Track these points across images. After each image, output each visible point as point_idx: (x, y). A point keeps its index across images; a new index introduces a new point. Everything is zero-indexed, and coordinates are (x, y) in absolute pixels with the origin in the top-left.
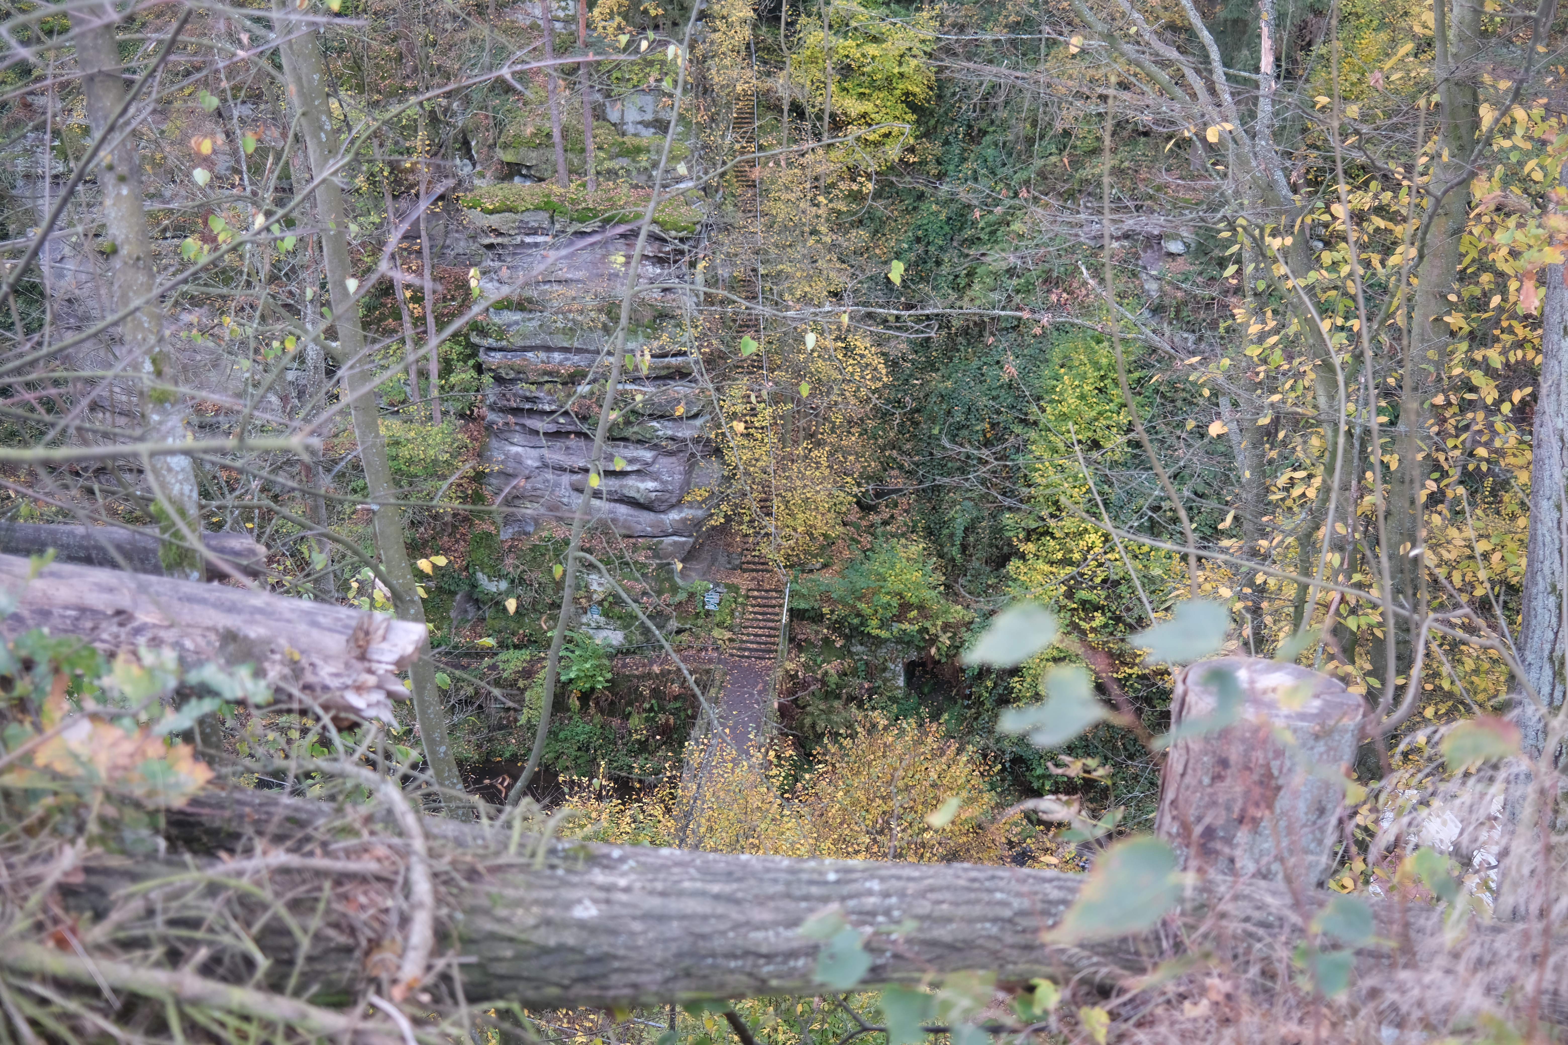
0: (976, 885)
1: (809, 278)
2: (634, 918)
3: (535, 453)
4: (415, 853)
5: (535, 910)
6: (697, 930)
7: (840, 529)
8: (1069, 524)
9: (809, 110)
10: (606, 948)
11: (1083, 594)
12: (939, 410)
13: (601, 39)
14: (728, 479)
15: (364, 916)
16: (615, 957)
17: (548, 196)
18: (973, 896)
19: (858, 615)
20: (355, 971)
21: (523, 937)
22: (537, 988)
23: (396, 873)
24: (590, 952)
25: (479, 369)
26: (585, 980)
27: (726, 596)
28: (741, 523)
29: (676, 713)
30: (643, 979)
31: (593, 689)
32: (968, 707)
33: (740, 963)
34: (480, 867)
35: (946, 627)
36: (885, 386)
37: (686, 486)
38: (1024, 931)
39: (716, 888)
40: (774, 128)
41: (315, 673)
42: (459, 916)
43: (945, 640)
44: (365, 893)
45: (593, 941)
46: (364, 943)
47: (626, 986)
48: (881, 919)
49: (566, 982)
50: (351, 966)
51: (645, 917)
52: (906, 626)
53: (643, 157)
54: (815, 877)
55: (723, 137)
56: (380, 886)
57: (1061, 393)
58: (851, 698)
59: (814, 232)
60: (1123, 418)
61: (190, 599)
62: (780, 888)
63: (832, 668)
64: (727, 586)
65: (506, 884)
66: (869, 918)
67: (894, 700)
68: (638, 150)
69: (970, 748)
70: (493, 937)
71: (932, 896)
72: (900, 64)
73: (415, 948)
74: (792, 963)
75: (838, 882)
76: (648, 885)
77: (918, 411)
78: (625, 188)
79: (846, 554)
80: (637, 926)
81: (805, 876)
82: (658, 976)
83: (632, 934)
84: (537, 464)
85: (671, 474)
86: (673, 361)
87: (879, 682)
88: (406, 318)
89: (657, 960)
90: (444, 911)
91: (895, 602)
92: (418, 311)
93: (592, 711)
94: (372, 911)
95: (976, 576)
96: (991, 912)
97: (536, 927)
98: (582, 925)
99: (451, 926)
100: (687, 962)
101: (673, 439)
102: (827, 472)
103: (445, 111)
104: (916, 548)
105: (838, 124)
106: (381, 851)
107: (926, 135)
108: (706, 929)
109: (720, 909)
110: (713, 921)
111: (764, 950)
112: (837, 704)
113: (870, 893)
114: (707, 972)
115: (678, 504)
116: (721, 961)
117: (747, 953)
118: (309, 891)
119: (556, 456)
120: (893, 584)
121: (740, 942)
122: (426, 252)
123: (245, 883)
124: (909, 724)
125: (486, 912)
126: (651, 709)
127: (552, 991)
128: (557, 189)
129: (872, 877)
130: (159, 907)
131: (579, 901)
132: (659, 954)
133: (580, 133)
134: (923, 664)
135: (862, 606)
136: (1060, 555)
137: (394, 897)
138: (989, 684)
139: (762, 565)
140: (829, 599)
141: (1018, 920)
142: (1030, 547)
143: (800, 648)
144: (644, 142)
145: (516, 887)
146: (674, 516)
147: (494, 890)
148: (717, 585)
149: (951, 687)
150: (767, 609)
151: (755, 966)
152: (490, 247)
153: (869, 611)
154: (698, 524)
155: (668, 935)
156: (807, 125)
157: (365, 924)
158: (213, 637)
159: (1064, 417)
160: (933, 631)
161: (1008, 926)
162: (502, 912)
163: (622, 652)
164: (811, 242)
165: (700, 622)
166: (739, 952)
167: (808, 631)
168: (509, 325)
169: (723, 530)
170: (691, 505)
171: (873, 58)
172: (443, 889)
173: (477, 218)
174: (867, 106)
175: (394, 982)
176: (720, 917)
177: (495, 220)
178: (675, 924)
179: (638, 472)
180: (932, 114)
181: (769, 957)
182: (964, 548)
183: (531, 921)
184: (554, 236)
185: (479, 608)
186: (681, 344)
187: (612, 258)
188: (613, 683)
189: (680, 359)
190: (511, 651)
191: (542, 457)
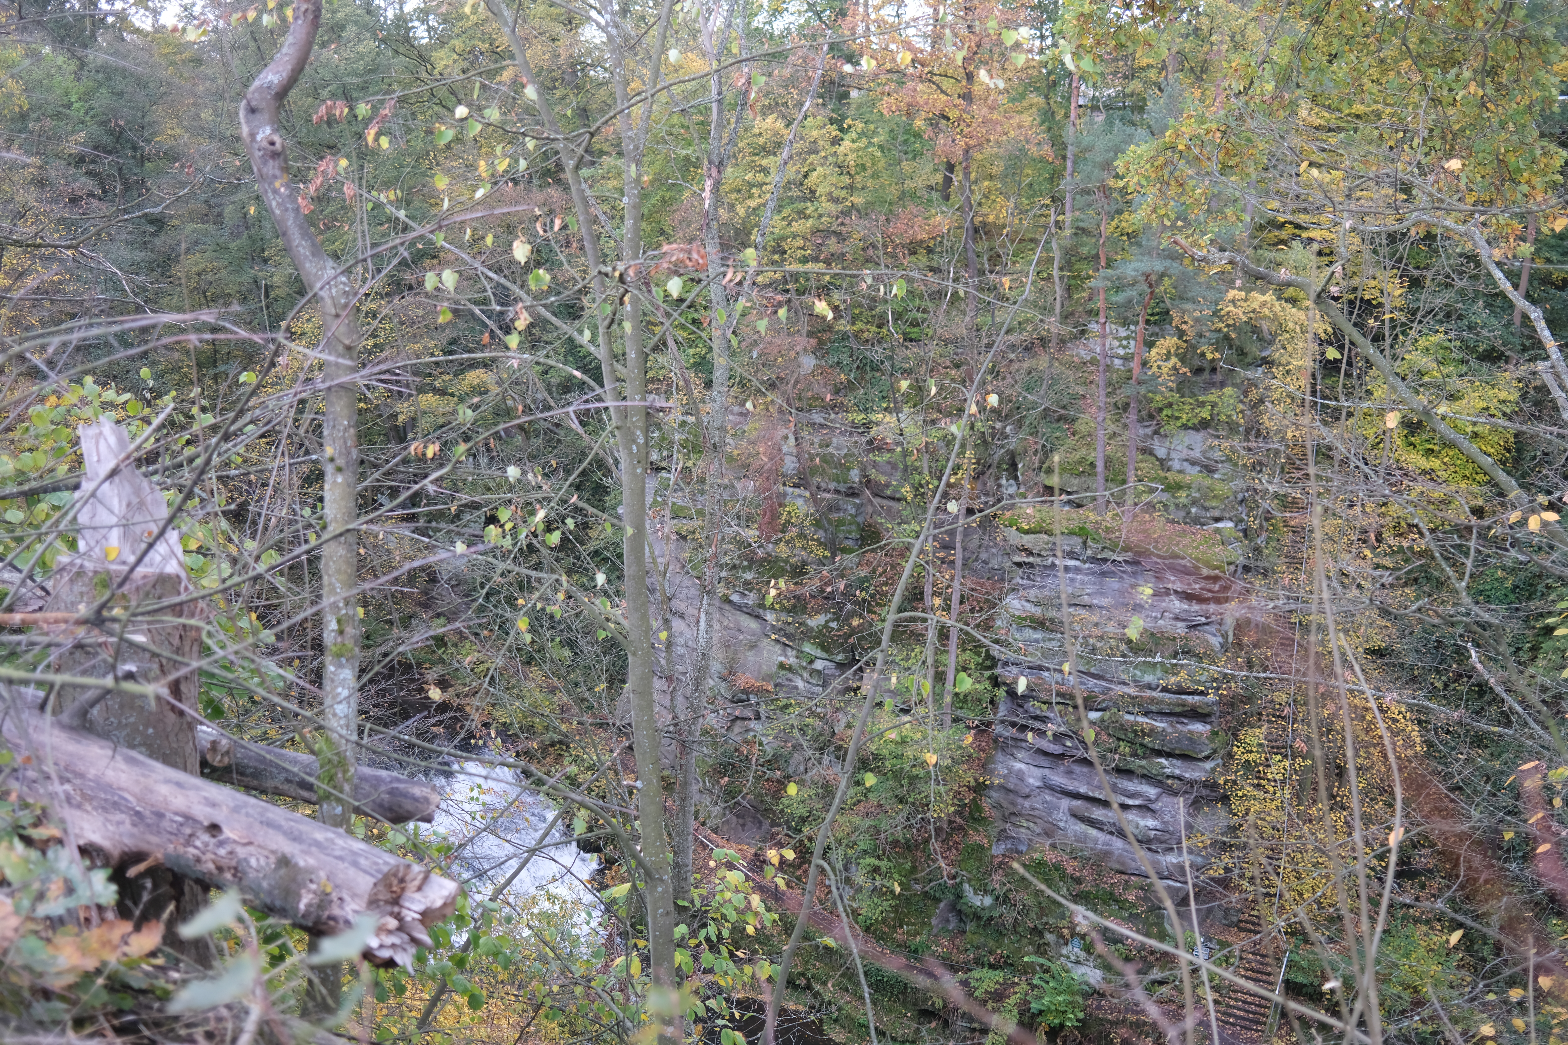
3: (1038, 772)
13: (1154, 378)
14: (1232, 830)
17: (1084, 522)
25: (994, 681)
27: (1218, 953)
31: (1062, 1026)
37: (1188, 829)
53: (1183, 494)
64: (1220, 942)
68: (1179, 487)
78: (1161, 522)
84: (1038, 784)
85: (1174, 814)
86: (1189, 698)
101: (1179, 778)
103: (996, 434)
104: (1439, 940)
115: (1177, 847)
119: (1058, 779)
120: (1407, 974)
122: (959, 563)
128: (1092, 516)
133: (1124, 465)
143: (1292, 1026)
144: (1187, 480)
146: (1171, 859)
148: (1209, 939)
150: (1261, 975)
152: (1019, 565)
154: (1196, 872)
158: (272, 860)
163: (1098, 993)
168: (1029, 643)
169: (1224, 882)
170: (1190, 850)
173: (1014, 537)
174: (1434, 463)
177: (1027, 540)
179: (1139, 807)
184: (1084, 562)
185: (961, 920)
186: (1199, 682)
187: (1141, 589)
188: (1084, 1024)
189: (1197, 698)
190: (985, 970)
191: (1044, 778)
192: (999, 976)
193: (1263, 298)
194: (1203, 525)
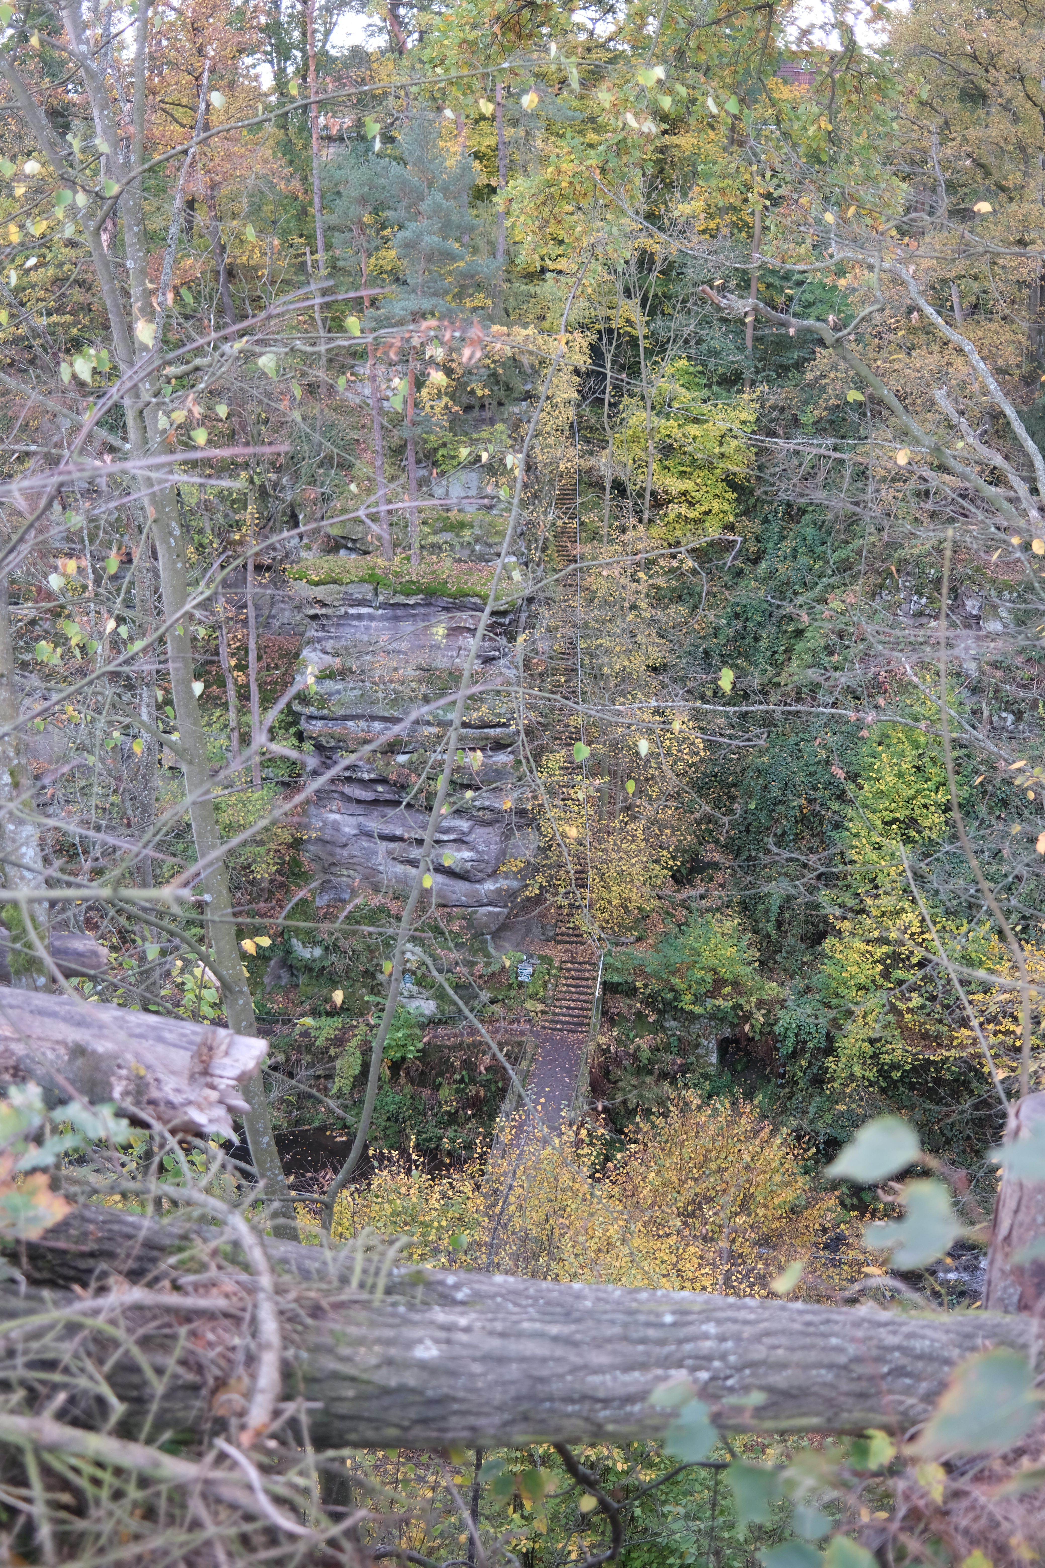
0: (811, 1329)
1: (628, 652)
2: (474, 1359)
3: (352, 820)
4: (262, 1290)
5: (377, 1348)
6: (536, 1373)
7: (655, 902)
8: (887, 903)
9: (630, 487)
10: (445, 1390)
11: (899, 974)
12: (756, 785)
13: (428, 418)
14: (544, 850)
15: (212, 1354)
16: (455, 1399)
17: (373, 568)
18: (808, 1341)
19: (672, 990)
20: (201, 1409)
21: (365, 1376)
22: (377, 1429)
23: (244, 1310)
24: (430, 1393)
25: (300, 736)
26: (424, 1421)
27: (539, 968)
28: (556, 894)
29: (486, 1084)
30: (481, 1422)
31: (404, 1059)
32: (782, 1086)
33: (577, 1407)
34: (324, 1303)
35: (760, 1004)
36: (702, 760)
37: (502, 856)
38: (859, 1378)
39: (554, 1330)
40: (596, 505)
41: (160, 1089)
42: (304, 1355)
43: (759, 1017)
44: (213, 1330)
45: (434, 1383)
46: (211, 1382)
47: (464, 1428)
48: (717, 1364)
49: (406, 1423)
50: (198, 1404)
51: (485, 1358)
52: (720, 1002)
53: (467, 532)
54: (652, 1318)
55: (545, 514)
56: (226, 1322)
57: (878, 771)
58: (663, 1075)
59: (633, 607)
60: (941, 798)
61: (41, 1012)
62: (617, 1330)
63: (644, 1043)
64: (541, 957)
65: (349, 1321)
66: (704, 1363)
67: (706, 1077)
68: (462, 525)
69: (784, 1130)
70: (336, 1376)
71: (768, 1341)
72: (721, 444)
73: (262, 1391)
74: (628, 1408)
75: (674, 1324)
76: (488, 1325)
77: (734, 785)
78: (448, 562)
79: (661, 928)
80: (477, 1368)
81: (642, 1318)
82: (497, 1419)
83: (472, 1376)
84: (355, 831)
85: (487, 843)
86: (491, 732)
87: (692, 1059)
88: (230, 685)
89: (496, 1403)
90: (290, 1353)
91: (709, 978)
92: (241, 678)
93: (403, 1081)
94: (219, 1349)
95: (791, 953)
96: (826, 1358)
97: (378, 1367)
98: (423, 1365)
99: (296, 1364)
100: (525, 1406)
101: (490, 809)
102: (643, 845)
103: (275, 486)
104: (731, 924)
105: (659, 502)
106: (229, 1286)
107: (746, 513)
108: (545, 1372)
109: (559, 1352)
110: (551, 1364)
111: (601, 1394)
112: (649, 1080)
113: (706, 1336)
114: (544, 1416)
115: (493, 874)
116: (558, 1405)
117: (584, 1398)
118: (159, 1327)
119: (374, 824)
120: (707, 959)
121: (577, 1386)
122: (252, 621)
123: (100, 1322)
124: (722, 1103)
125: (329, 1350)
126: (462, 1081)
127: (392, 1432)
128: (381, 562)
129: (708, 1320)
130: (20, 1347)
131: (420, 1341)
132: (498, 1397)
134: (737, 1041)
135: (675, 981)
136: (876, 934)
137: (241, 1335)
138: (804, 1063)
139: (576, 937)
140: (643, 973)
141: (853, 1366)
142: (846, 925)
143: (613, 1022)
144: (468, 518)
145: (358, 1325)
146: (489, 886)
147: (337, 1327)
148: (530, 956)
149: (765, 1065)
150: (580, 981)
151: (592, 1410)
152: (315, 617)
153: (683, 986)
154: (513, 894)
155: (507, 1377)
156: (629, 503)
157: (213, 1362)
158: (62, 1051)
159: (881, 794)
160: (747, 1007)
161: (843, 1373)
162: (344, 1351)
163: (434, 1022)
164: (631, 617)
165: (513, 993)
166: (576, 1396)
167: (621, 1005)
168: (331, 694)
169: (538, 900)
170: (506, 875)
171: (695, 438)
172: (288, 1326)
173: (302, 590)
174: (688, 485)
175: (243, 1427)
176: (559, 1360)
177: (320, 592)
178: (514, 1366)
179: (454, 841)
180: (751, 493)
181: (606, 1402)
182: (779, 924)
183: (373, 1361)
184: (377, 608)
185: (293, 974)
186: (500, 715)
187: (434, 630)
188: (424, 1053)
189: (498, 730)
190: (323, 1018)
191: (359, 825)
192: (337, 1022)
193: (525, 332)
194: (487, 561)
